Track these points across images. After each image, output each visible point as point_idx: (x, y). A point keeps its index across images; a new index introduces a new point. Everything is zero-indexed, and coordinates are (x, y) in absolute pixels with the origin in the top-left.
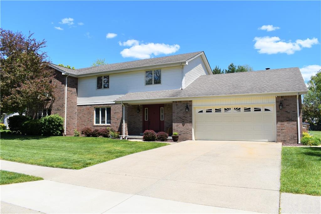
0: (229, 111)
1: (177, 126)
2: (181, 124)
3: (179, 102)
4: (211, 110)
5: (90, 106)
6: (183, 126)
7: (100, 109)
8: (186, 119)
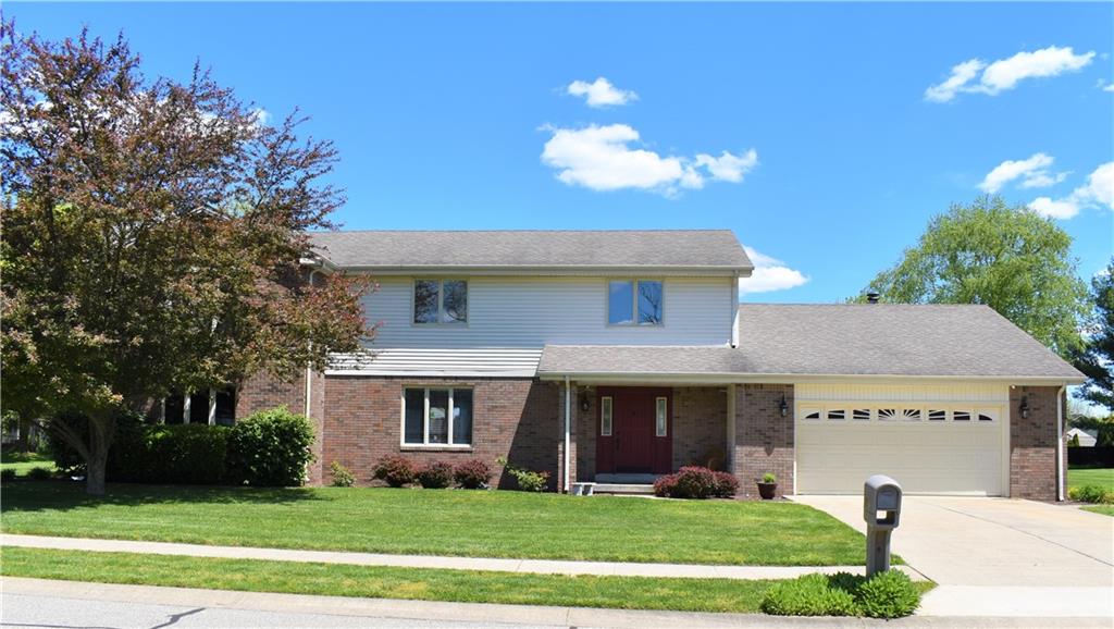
0: (892, 418)
1: (750, 454)
2: (762, 449)
3: (756, 385)
4: (843, 412)
5: (384, 382)
6: (769, 455)
7: (427, 393)
8: (777, 434)
